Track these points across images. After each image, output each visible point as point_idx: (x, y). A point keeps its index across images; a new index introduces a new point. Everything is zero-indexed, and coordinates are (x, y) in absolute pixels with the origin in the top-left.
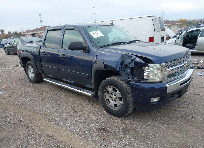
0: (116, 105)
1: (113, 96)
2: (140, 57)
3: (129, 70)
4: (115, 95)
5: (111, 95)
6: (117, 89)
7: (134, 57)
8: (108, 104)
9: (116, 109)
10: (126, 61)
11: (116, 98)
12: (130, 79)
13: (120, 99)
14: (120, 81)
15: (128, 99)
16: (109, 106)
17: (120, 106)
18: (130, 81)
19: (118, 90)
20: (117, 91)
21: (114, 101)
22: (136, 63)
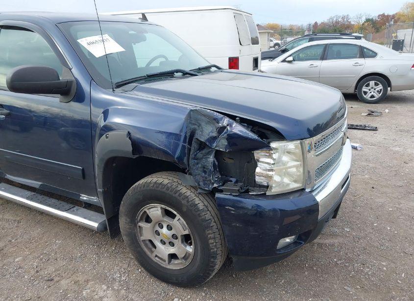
0: (173, 256)
1: (165, 231)
2: (242, 121)
3: (211, 158)
4: (170, 228)
5: (158, 228)
6: (175, 212)
7: (226, 121)
8: (148, 253)
9: (175, 266)
10: (202, 131)
11: (175, 237)
12: (215, 185)
13: (187, 239)
14: (184, 191)
15: (211, 241)
16: (152, 256)
17: (185, 258)
18: (216, 190)
19: (178, 216)
20: (177, 218)
21: (167, 244)
22: (233, 138)
